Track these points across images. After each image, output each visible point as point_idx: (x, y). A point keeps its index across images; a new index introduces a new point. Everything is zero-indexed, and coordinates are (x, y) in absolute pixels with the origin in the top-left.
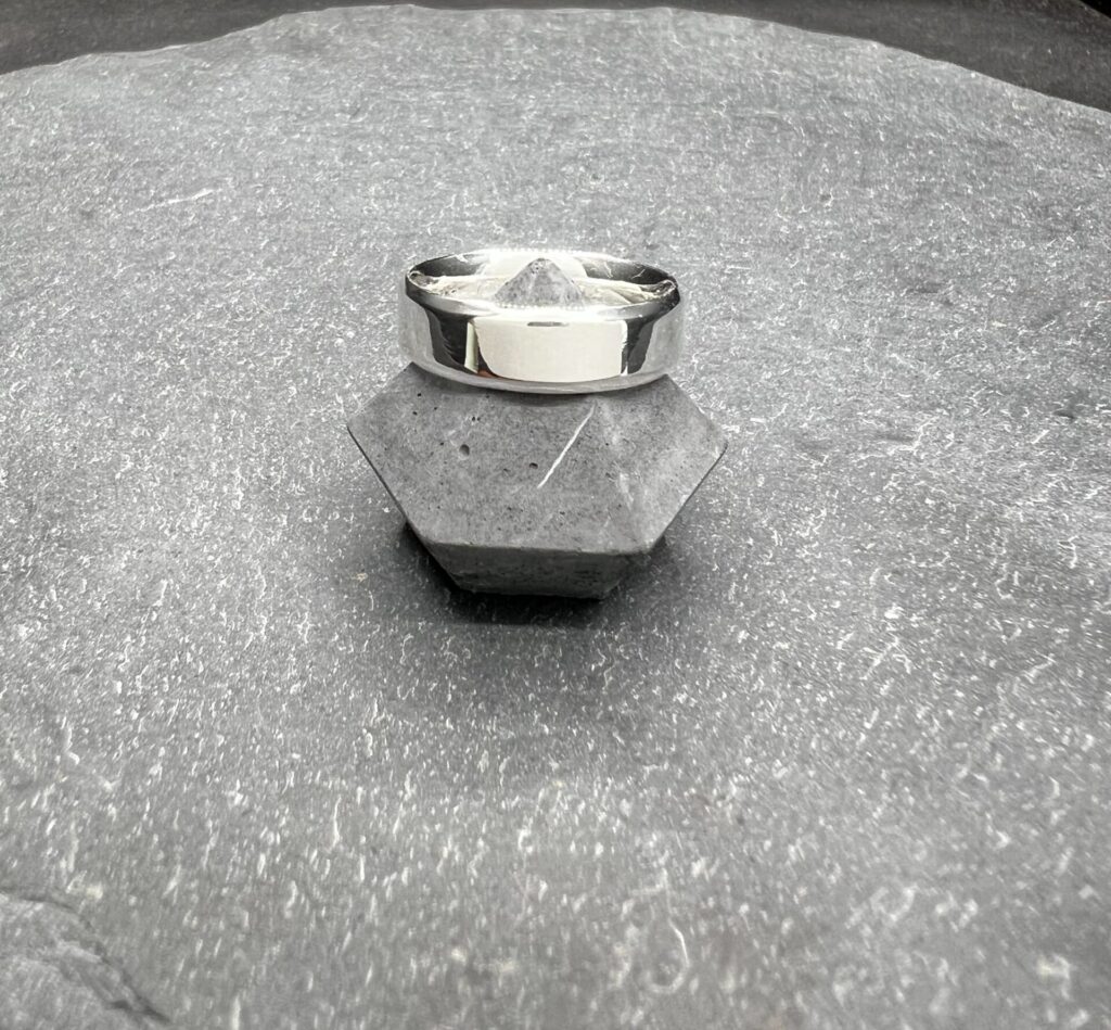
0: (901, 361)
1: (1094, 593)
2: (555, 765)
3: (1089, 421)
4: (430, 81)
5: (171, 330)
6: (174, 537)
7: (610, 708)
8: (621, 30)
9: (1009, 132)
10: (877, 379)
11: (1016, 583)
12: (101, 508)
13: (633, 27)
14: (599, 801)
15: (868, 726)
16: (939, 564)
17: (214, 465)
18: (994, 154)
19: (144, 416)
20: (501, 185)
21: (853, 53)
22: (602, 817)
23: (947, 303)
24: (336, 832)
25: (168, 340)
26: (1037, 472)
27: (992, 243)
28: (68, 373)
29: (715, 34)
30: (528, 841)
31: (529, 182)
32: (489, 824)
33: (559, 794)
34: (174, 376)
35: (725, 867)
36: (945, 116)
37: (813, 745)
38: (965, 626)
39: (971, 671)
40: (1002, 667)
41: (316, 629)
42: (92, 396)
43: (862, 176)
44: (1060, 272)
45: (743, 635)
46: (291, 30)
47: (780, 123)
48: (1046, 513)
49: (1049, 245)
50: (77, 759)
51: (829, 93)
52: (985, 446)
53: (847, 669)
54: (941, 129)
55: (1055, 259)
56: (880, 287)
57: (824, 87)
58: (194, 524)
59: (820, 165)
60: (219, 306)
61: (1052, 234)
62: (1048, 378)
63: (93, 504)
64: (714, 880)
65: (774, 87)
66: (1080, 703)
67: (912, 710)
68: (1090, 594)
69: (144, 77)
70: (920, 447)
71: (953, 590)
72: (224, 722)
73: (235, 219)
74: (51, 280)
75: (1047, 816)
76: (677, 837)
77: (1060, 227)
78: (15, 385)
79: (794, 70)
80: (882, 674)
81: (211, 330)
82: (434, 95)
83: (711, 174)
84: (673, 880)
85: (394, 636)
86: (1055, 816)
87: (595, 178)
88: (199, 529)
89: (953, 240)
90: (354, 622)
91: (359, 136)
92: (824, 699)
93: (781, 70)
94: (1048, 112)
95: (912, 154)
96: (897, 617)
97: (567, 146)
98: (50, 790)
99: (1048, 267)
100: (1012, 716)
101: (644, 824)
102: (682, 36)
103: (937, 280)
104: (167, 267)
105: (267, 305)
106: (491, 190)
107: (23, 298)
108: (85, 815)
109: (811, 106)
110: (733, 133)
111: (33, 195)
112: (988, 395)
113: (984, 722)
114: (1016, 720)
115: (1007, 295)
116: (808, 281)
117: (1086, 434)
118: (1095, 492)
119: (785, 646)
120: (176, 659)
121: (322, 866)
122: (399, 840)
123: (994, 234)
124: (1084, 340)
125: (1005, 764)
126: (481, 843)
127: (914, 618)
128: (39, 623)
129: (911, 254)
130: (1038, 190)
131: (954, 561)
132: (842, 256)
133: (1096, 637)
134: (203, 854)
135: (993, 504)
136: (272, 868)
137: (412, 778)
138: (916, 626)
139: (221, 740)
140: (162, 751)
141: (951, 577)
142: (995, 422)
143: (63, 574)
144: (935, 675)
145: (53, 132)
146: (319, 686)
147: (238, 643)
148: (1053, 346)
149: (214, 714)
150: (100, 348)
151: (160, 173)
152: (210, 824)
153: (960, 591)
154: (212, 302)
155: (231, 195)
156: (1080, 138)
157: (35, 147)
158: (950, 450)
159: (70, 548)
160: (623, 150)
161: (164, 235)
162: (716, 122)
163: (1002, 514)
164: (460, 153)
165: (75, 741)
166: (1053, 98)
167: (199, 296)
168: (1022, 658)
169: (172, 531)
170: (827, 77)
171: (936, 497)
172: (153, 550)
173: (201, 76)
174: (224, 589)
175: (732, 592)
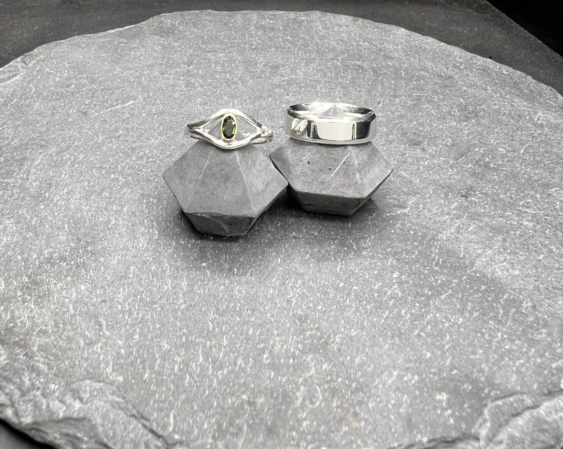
0: (405, 175)
1: (468, 267)
2: (275, 332)
3: (473, 199)
4: (219, 48)
5: (124, 165)
6: (134, 250)
7: (295, 312)
8: (298, 22)
9: (454, 72)
10: (395, 182)
11: (440, 263)
12: (105, 239)
13: (303, 21)
14: (291, 344)
15: (385, 316)
16: (413, 256)
17: (146, 221)
18: (447, 82)
19: (117, 202)
20: (250, 98)
21: (393, 34)
22: (292, 350)
23: (424, 150)
24: (201, 357)
25: (123, 169)
26: (452, 220)
27: (443, 123)
28: (86, 184)
29: (337, 25)
30: (267, 359)
31: (261, 97)
32: (253, 353)
33: (277, 342)
34: (126, 184)
35: (334, 366)
36: (429, 64)
37: (365, 323)
38: (421, 280)
39: (422, 296)
40: (433, 294)
41: (189, 284)
42: (96, 193)
43: (394, 93)
44: (468, 136)
45: (342, 284)
46: (160, 23)
47: (363, 68)
48: (453, 236)
49: (465, 123)
50: (108, 333)
51: (383, 54)
52: (433, 209)
53: (378, 296)
54: (426, 70)
55: (467, 130)
56: (398, 143)
57: (380, 50)
58: (141, 245)
59: (378, 88)
60: (141, 154)
61: (467, 119)
62: (459, 181)
63: (102, 237)
64: (330, 370)
65: (361, 51)
66: (459, 307)
67: (401, 311)
68: (466, 267)
69: (101, 47)
70: (409, 211)
71: (418, 266)
72: (158, 319)
73: (144, 115)
74: (73, 143)
75: (444, 346)
76: (317, 355)
77: (470, 116)
78: (66, 189)
79: (369, 42)
80: (391, 298)
81: (139, 164)
82: (221, 55)
83: (334, 92)
84: (316, 371)
85: (217, 287)
86: (447, 347)
87: (288, 95)
88: (143, 247)
89: (428, 121)
90: (202, 282)
91: (191, 75)
92: (370, 307)
93: (363, 42)
94: (471, 62)
95: (414, 83)
96: (397, 276)
97: (276, 80)
98: (100, 344)
99: (464, 134)
100: (435, 312)
101: (306, 352)
102: (323, 26)
103: (421, 140)
104: (119, 137)
105: (160, 153)
106: (246, 100)
107: (64, 151)
108: (114, 353)
109: (376, 59)
110: (343, 73)
111: (61, 104)
112: (436, 189)
113: (425, 314)
114: (436, 313)
115: (447, 146)
117: (471, 204)
118: (472, 228)
119: (357, 288)
120: (139, 297)
121: (197, 369)
122: (223, 360)
123: (444, 119)
124: (474, 165)
125: (431, 329)
126: (251, 359)
127: (403, 277)
128: (88, 284)
129: (411, 128)
130: (463, 99)
131: (419, 255)
132: (384, 129)
133: (467, 283)
134: (155, 365)
135: (435, 232)
136: (180, 370)
137: (226, 338)
138: (403, 280)
139: (158, 326)
140: (138, 330)
141: (418, 261)
142: (438, 200)
143: (94, 265)
144: (409, 298)
145: (66, 75)
146: (191, 306)
147: (161, 290)
148: (463, 167)
149: (155, 317)
150: (97, 173)
151: (112, 93)
152: (157, 355)
153: (420, 267)
154: (138, 152)
155: (141, 104)
156: (482, 74)
157: (59, 82)
158: (420, 211)
159: (96, 255)
160: (298, 81)
161: (116, 122)
162: (336, 68)
163: (438, 236)
164: (232, 83)
165: (107, 327)
166: (473, 55)
167: (133, 150)
168: (440, 291)
169: (133, 248)
170: (382, 46)
171: (414, 230)
172: (127, 255)
173: (123, 46)
174: (154, 270)
175: (338, 268)
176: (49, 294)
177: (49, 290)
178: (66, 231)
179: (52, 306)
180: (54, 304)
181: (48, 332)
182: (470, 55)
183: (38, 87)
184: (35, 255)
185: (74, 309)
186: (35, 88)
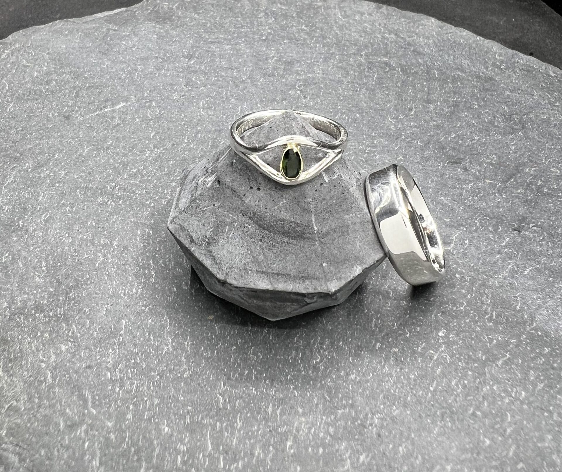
0: (445, 201)
1: (527, 322)
2: (300, 410)
3: (527, 233)
4: (224, 39)
5: (113, 184)
6: (126, 297)
7: (323, 382)
9: (494, 72)
11: (494, 317)
12: (91, 282)
14: (320, 427)
15: (432, 389)
16: (462, 308)
17: (140, 259)
18: (487, 85)
19: (105, 232)
21: (422, 25)
22: (321, 435)
23: (466, 169)
24: (209, 445)
25: (113, 190)
26: (504, 260)
27: (486, 136)
28: (68, 209)
29: (359, 12)
30: (291, 447)
32: (274, 439)
33: (303, 424)
34: (117, 210)
35: (373, 458)
36: (466, 62)
37: (409, 398)
38: (472, 339)
39: (475, 361)
40: (488, 359)
41: (193, 344)
42: (81, 221)
43: (427, 97)
44: (516, 152)
45: (378, 345)
47: (390, 66)
48: (507, 282)
49: (511, 137)
50: (94, 411)
51: (412, 49)
52: (482, 246)
53: (423, 361)
54: (462, 70)
55: (514, 145)
56: (436, 160)
57: (409, 44)
58: (134, 291)
59: (408, 91)
60: (134, 171)
61: (513, 131)
62: (509, 210)
63: (87, 280)
64: (369, 464)
65: (387, 44)
66: (520, 376)
67: (450, 381)
68: (525, 322)
69: (86, 35)
70: (453, 247)
71: (468, 321)
72: (157, 392)
73: (137, 120)
74: (54, 156)
75: (505, 431)
76: (353, 443)
77: (516, 127)
78: (44, 215)
79: (396, 34)
80: (438, 363)
81: (132, 184)
82: (227, 47)
83: (359, 95)
84: (352, 464)
85: (228, 347)
86: (508, 430)
87: (305, 97)
88: (136, 293)
89: (468, 134)
90: (210, 341)
91: (192, 72)
92: (413, 377)
93: (389, 34)
94: (513, 60)
95: (450, 85)
96: (443, 335)
97: (291, 78)
98: (84, 427)
99: (511, 150)
100: (491, 383)
101: (339, 438)
102: (343, 13)
103: (462, 157)
104: (108, 148)
105: (157, 170)
107: (42, 166)
108: (101, 439)
109: (404, 56)
110: (368, 71)
111: (39, 105)
112: (483, 220)
113: (480, 386)
114: (493, 385)
115: (491, 164)
116: (403, 157)
117: (525, 240)
118: (528, 270)
119: (397, 350)
120: (133, 361)
121: (205, 461)
122: (236, 448)
123: (487, 130)
124: (526, 190)
125: (488, 406)
126: (271, 448)
127: (451, 335)
128: (70, 343)
129: (450, 142)
130: (507, 106)
131: (469, 306)
132: (419, 143)
133: (527, 344)
134: (154, 456)
135: (485, 277)
136: (184, 463)
137: (240, 417)
138: (451, 339)
139: (156, 401)
140: (131, 407)
141: (467, 314)
142: (486, 234)
143: (77, 317)
144: (460, 363)
145: (45, 68)
146: (197, 373)
147: (160, 352)
148: (512, 193)
149: (152, 388)
150: (81, 195)
151: (100, 93)
152: (155, 442)
153: (470, 321)
154: (131, 169)
155: (134, 106)
156: (526, 75)
157: (37, 77)
158: (466, 249)
159: (79, 304)
160: (317, 81)
161: (105, 129)
162: (360, 65)
163: (488, 282)
164: (241, 82)
165: (93, 403)
166: (514, 52)
167: (125, 165)
168: (496, 355)
169: (125, 294)
170: (411, 39)
171: (460, 273)
172: (117, 304)
173: (114, 34)
174: (151, 324)
175: (373, 323)
176: (22, 357)
177: (21, 351)
178: (43, 271)
179: (25, 373)
180: (28, 370)
181: (20, 409)
182: (510, 51)
183: (12, 83)
184: (6, 304)
185: (52, 377)
186: (9, 84)
